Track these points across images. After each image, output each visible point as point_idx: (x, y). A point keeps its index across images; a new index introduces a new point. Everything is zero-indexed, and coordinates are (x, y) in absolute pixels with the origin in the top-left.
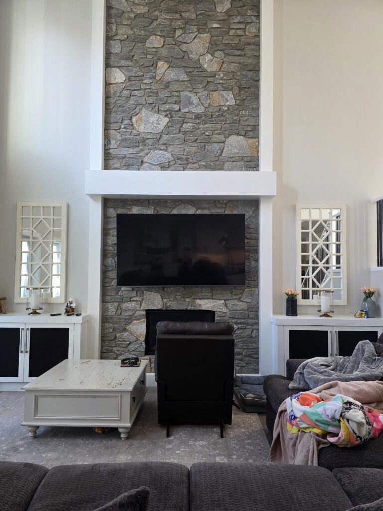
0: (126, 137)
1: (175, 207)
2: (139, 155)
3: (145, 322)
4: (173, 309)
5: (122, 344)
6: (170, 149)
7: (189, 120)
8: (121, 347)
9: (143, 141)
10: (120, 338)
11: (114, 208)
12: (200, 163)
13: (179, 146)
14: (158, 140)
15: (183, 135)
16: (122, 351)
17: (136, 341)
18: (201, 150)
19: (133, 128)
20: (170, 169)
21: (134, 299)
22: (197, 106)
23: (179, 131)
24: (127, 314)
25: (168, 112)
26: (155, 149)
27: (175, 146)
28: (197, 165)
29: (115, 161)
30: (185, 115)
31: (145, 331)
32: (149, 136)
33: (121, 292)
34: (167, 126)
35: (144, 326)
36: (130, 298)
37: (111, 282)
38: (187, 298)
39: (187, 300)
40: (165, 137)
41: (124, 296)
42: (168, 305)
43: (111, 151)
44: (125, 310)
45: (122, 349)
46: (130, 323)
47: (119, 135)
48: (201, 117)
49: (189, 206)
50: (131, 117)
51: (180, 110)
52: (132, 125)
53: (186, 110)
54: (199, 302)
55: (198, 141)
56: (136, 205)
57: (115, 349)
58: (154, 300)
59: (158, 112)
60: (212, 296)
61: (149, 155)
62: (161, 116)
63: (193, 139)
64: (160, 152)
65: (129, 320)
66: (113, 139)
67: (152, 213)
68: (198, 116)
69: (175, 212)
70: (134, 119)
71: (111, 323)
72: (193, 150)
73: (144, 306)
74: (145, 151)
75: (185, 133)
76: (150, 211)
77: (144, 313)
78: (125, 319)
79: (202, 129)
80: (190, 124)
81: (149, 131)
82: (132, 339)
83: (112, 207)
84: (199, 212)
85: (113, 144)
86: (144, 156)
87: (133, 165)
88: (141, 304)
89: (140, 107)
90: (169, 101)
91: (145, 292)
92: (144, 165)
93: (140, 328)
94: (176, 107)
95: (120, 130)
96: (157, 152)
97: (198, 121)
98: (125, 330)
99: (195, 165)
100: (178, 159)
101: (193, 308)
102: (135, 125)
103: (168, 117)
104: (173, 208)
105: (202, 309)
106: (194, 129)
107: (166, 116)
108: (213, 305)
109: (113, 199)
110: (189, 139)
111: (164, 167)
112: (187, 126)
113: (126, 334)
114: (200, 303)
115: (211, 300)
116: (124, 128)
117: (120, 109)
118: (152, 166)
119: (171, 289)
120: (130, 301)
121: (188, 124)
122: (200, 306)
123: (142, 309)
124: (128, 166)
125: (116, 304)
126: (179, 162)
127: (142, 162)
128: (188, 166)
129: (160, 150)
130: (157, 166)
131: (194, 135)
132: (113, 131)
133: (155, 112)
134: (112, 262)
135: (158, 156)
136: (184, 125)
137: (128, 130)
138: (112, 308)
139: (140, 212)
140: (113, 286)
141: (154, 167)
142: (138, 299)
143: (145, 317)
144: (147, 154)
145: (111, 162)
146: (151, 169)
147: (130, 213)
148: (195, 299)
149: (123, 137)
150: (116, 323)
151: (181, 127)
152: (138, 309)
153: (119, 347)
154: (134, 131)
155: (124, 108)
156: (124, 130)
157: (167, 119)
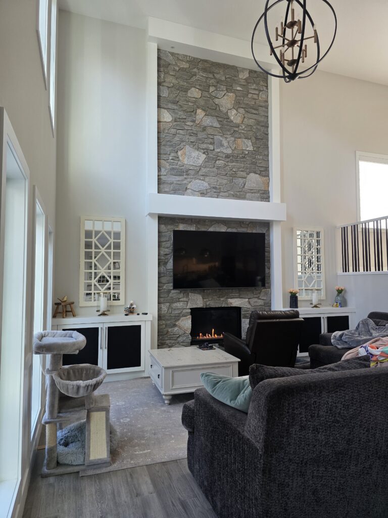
0: (174, 167)
1: (212, 225)
2: (183, 182)
3: (191, 318)
4: (212, 306)
5: (172, 337)
6: (207, 179)
7: (221, 158)
8: (173, 340)
9: (187, 172)
10: (172, 333)
11: (165, 224)
12: (229, 192)
13: (214, 178)
14: (198, 172)
15: (216, 170)
16: (174, 343)
17: (184, 334)
18: (230, 182)
19: (179, 161)
20: (207, 195)
21: (182, 299)
22: (226, 148)
23: (214, 167)
24: (176, 312)
25: (205, 150)
26: (195, 179)
27: (211, 177)
28: (226, 194)
29: (165, 186)
30: (217, 154)
31: (191, 325)
32: (191, 168)
33: (171, 294)
34: (205, 162)
35: (190, 321)
36: (179, 299)
37: (163, 286)
38: (222, 297)
39: (222, 299)
40: (203, 170)
41: (174, 298)
42: (208, 303)
43: (162, 177)
44: (175, 309)
45: (173, 342)
46: (179, 319)
47: (168, 164)
48: (229, 157)
49: (222, 226)
50: (177, 151)
51: (214, 149)
52: (178, 157)
53: (218, 150)
54: (230, 300)
55: (227, 175)
56: (182, 223)
57: (168, 342)
58: (197, 300)
59: (198, 149)
60: (240, 295)
61: (191, 183)
62: (200, 153)
63: (224, 173)
64: (200, 181)
65: (177, 318)
66: (163, 167)
67: (194, 230)
68: (227, 156)
69: (211, 229)
70: (180, 153)
71: (164, 320)
72: (225, 182)
73: (190, 306)
74: (189, 180)
75: (218, 168)
76: (192, 228)
77: (190, 311)
78: (175, 316)
79: (230, 166)
80: (222, 162)
81: (191, 163)
82: (181, 332)
83: (163, 224)
84: (229, 230)
85: (163, 172)
86: (188, 184)
87: (179, 190)
88: (187, 304)
89: (184, 143)
90: (206, 141)
91: (190, 294)
92: (188, 191)
93: (186, 323)
94: (211, 147)
95: (169, 161)
96: (197, 181)
97: (227, 160)
98: (175, 325)
99: (225, 193)
100: (214, 188)
101: (226, 306)
102: (181, 158)
103: (205, 154)
104: (210, 226)
105: (233, 306)
106: (226, 166)
107: (204, 153)
108: (240, 302)
109: (164, 217)
110: (221, 173)
111: (203, 194)
112: (220, 163)
113: (176, 329)
114: (231, 302)
115: (238, 299)
116: (172, 159)
117: (169, 143)
118: (194, 193)
119: (210, 291)
120: (179, 301)
121: (221, 161)
122: (231, 303)
123: (188, 307)
124: (175, 191)
125: (168, 304)
126: (215, 191)
127: (186, 189)
128: (221, 194)
129: (200, 180)
130: (197, 193)
131: (225, 171)
132: (163, 161)
133: (196, 148)
134: (164, 269)
135: (199, 184)
136: (217, 162)
137: (175, 161)
138: (165, 308)
139: (185, 229)
140: (165, 289)
141: (195, 193)
142: (185, 299)
143: (190, 314)
144: (190, 182)
145: (162, 186)
146: (194, 195)
147: (178, 229)
148: (227, 298)
149: (171, 166)
150: (168, 320)
151: (215, 163)
152: (185, 307)
153: (170, 340)
154: (179, 163)
155: (172, 143)
156: (172, 161)
157: (204, 156)
